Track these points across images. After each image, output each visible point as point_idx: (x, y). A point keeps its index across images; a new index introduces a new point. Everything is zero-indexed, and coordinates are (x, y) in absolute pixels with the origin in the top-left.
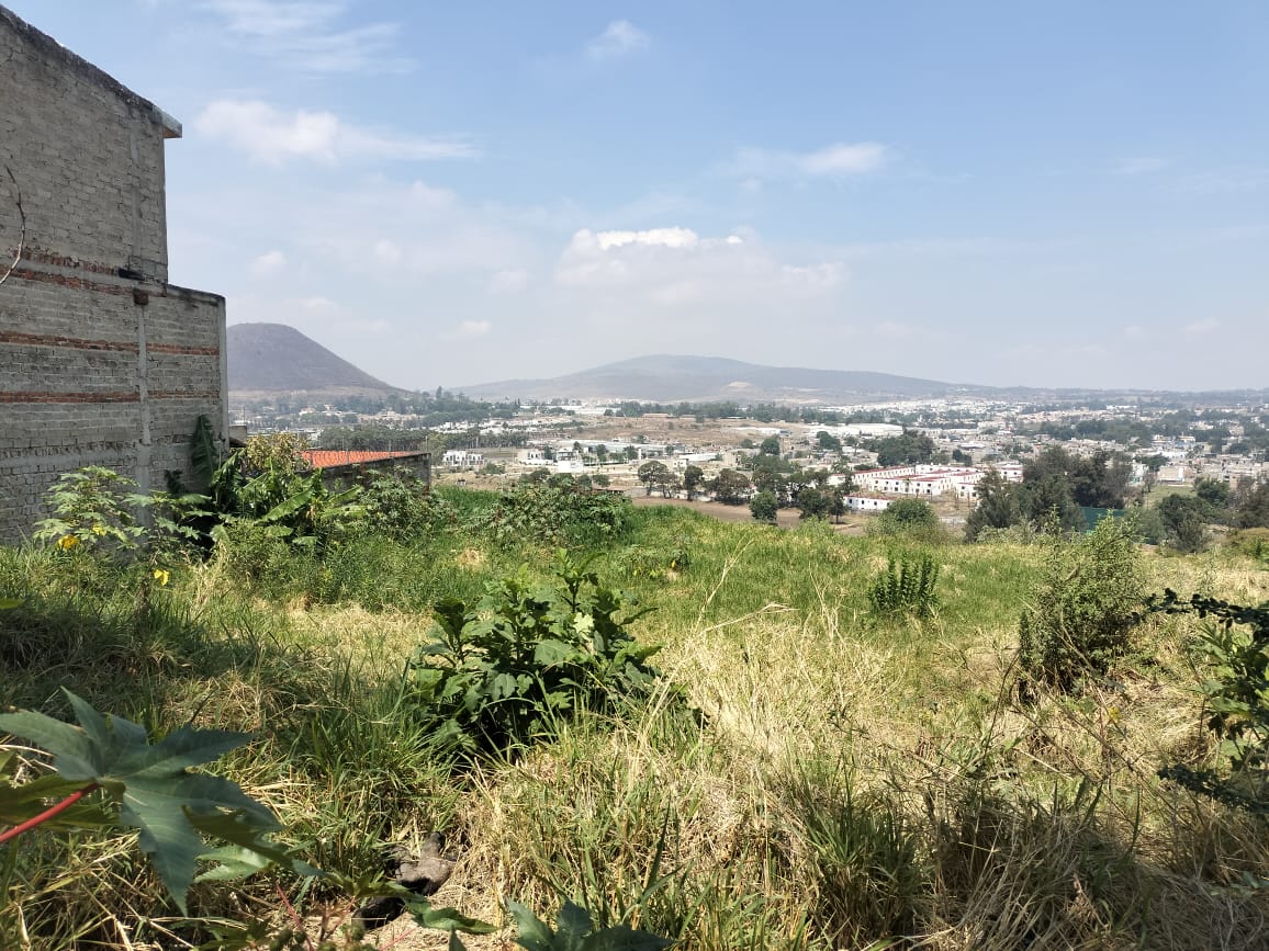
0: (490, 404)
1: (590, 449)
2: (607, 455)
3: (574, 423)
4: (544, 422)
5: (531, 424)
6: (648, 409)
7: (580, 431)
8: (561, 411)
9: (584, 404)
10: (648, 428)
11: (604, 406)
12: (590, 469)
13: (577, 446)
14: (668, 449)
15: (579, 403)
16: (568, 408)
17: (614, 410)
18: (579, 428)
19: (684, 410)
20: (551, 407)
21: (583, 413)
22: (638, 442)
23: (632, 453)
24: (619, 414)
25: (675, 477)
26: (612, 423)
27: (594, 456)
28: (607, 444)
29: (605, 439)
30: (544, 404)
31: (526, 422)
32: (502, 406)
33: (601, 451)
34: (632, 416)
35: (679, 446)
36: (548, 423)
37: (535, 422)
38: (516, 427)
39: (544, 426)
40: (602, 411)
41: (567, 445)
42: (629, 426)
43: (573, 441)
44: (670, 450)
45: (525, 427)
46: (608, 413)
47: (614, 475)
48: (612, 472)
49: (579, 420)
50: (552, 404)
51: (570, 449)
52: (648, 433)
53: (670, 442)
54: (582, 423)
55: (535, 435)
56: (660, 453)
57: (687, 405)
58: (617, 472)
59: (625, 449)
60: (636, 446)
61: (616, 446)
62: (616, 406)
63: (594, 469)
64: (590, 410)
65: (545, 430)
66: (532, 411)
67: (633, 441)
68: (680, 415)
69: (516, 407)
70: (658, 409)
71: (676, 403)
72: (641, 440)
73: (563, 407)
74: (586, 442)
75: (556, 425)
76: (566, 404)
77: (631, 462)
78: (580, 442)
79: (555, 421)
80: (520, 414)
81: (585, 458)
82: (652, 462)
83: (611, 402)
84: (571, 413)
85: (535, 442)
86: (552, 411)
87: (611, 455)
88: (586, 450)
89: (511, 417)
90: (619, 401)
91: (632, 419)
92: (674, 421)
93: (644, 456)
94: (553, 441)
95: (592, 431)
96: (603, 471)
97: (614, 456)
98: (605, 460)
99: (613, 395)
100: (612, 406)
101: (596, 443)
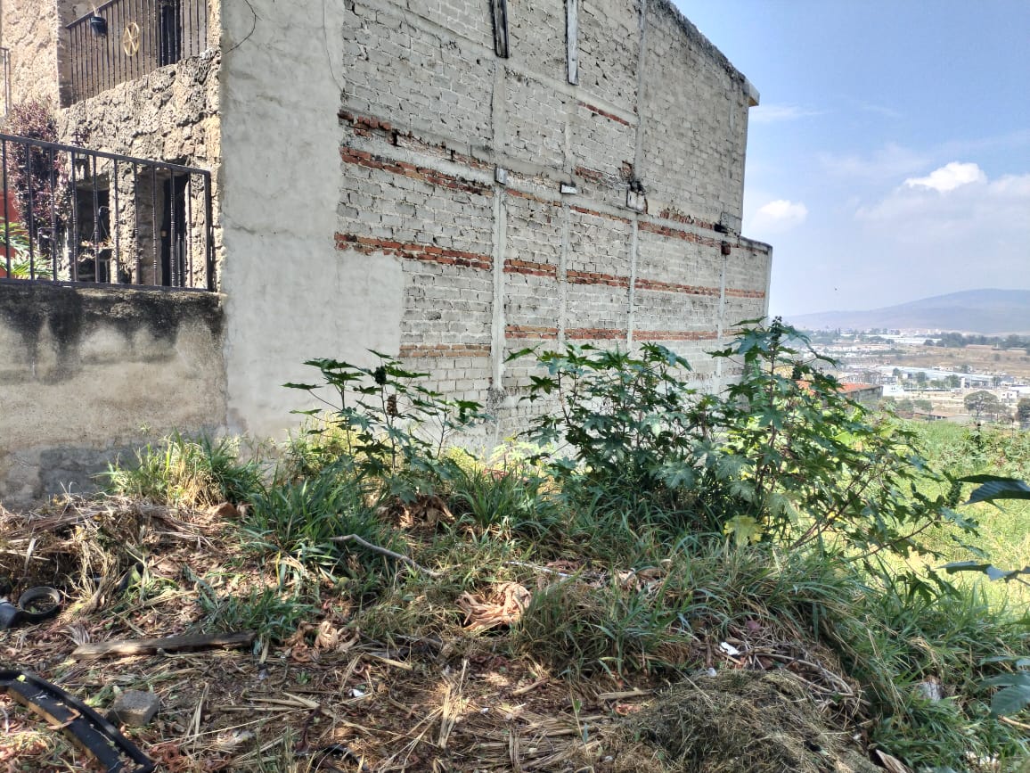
0: (812, 332)
1: (910, 375)
2: (928, 382)
3: (893, 351)
4: (863, 348)
5: (851, 351)
6: (971, 340)
7: (899, 358)
8: (880, 339)
9: (902, 334)
10: (971, 359)
11: (924, 336)
12: (909, 395)
13: (896, 372)
14: (994, 379)
15: (898, 333)
16: (886, 337)
17: (935, 341)
18: (898, 355)
19: (1013, 342)
20: (870, 336)
21: (902, 341)
22: (960, 371)
23: (955, 382)
24: (940, 344)
25: (1004, 408)
26: (932, 353)
27: (914, 382)
28: (930, 373)
29: (925, 367)
30: (863, 333)
31: (845, 349)
32: (823, 334)
33: (921, 378)
34: (955, 346)
35: (1006, 378)
36: (867, 350)
37: (854, 348)
38: (836, 352)
39: (863, 352)
40: (922, 341)
41: (887, 370)
42: (951, 356)
43: (893, 367)
44: (997, 381)
45: (845, 353)
46: (928, 343)
47: (935, 402)
48: (933, 398)
49: (898, 348)
50: (871, 333)
51: (890, 375)
52: (973, 364)
53: (997, 373)
54: (901, 352)
55: (854, 360)
56: (985, 383)
57: (1017, 337)
58: (939, 398)
59: (948, 377)
60: (959, 375)
61: (939, 373)
62: (936, 336)
63: (916, 394)
64: (910, 339)
65: (863, 356)
66: (852, 338)
67: (955, 370)
68: (1009, 347)
69: (837, 335)
70: (983, 341)
71: (1004, 335)
72: (965, 369)
73: (882, 336)
74: (906, 369)
75: (875, 352)
76: (885, 333)
77: (953, 390)
78: (900, 368)
79: (874, 348)
80: (840, 341)
81: (905, 384)
82: (981, 392)
83: (929, 332)
84: (889, 341)
85: (855, 366)
86: (871, 339)
87: (933, 382)
88: (905, 376)
89: (831, 343)
90: (939, 332)
91: (953, 350)
92: (1002, 353)
93: (967, 385)
94: (872, 367)
95: (912, 359)
96: (924, 397)
97: (936, 383)
98: (926, 386)
99: (935, 326)
100: (932, 337)
101: (915, 370)
